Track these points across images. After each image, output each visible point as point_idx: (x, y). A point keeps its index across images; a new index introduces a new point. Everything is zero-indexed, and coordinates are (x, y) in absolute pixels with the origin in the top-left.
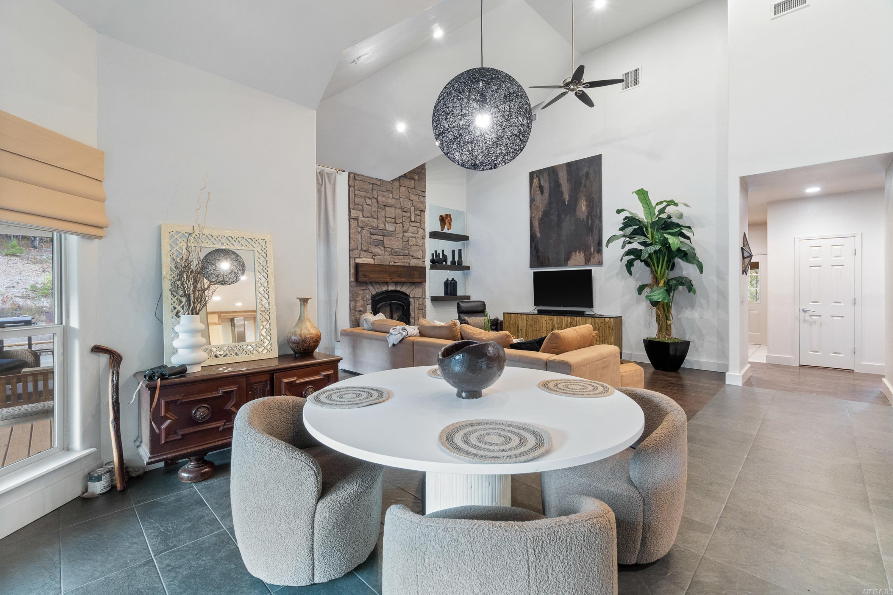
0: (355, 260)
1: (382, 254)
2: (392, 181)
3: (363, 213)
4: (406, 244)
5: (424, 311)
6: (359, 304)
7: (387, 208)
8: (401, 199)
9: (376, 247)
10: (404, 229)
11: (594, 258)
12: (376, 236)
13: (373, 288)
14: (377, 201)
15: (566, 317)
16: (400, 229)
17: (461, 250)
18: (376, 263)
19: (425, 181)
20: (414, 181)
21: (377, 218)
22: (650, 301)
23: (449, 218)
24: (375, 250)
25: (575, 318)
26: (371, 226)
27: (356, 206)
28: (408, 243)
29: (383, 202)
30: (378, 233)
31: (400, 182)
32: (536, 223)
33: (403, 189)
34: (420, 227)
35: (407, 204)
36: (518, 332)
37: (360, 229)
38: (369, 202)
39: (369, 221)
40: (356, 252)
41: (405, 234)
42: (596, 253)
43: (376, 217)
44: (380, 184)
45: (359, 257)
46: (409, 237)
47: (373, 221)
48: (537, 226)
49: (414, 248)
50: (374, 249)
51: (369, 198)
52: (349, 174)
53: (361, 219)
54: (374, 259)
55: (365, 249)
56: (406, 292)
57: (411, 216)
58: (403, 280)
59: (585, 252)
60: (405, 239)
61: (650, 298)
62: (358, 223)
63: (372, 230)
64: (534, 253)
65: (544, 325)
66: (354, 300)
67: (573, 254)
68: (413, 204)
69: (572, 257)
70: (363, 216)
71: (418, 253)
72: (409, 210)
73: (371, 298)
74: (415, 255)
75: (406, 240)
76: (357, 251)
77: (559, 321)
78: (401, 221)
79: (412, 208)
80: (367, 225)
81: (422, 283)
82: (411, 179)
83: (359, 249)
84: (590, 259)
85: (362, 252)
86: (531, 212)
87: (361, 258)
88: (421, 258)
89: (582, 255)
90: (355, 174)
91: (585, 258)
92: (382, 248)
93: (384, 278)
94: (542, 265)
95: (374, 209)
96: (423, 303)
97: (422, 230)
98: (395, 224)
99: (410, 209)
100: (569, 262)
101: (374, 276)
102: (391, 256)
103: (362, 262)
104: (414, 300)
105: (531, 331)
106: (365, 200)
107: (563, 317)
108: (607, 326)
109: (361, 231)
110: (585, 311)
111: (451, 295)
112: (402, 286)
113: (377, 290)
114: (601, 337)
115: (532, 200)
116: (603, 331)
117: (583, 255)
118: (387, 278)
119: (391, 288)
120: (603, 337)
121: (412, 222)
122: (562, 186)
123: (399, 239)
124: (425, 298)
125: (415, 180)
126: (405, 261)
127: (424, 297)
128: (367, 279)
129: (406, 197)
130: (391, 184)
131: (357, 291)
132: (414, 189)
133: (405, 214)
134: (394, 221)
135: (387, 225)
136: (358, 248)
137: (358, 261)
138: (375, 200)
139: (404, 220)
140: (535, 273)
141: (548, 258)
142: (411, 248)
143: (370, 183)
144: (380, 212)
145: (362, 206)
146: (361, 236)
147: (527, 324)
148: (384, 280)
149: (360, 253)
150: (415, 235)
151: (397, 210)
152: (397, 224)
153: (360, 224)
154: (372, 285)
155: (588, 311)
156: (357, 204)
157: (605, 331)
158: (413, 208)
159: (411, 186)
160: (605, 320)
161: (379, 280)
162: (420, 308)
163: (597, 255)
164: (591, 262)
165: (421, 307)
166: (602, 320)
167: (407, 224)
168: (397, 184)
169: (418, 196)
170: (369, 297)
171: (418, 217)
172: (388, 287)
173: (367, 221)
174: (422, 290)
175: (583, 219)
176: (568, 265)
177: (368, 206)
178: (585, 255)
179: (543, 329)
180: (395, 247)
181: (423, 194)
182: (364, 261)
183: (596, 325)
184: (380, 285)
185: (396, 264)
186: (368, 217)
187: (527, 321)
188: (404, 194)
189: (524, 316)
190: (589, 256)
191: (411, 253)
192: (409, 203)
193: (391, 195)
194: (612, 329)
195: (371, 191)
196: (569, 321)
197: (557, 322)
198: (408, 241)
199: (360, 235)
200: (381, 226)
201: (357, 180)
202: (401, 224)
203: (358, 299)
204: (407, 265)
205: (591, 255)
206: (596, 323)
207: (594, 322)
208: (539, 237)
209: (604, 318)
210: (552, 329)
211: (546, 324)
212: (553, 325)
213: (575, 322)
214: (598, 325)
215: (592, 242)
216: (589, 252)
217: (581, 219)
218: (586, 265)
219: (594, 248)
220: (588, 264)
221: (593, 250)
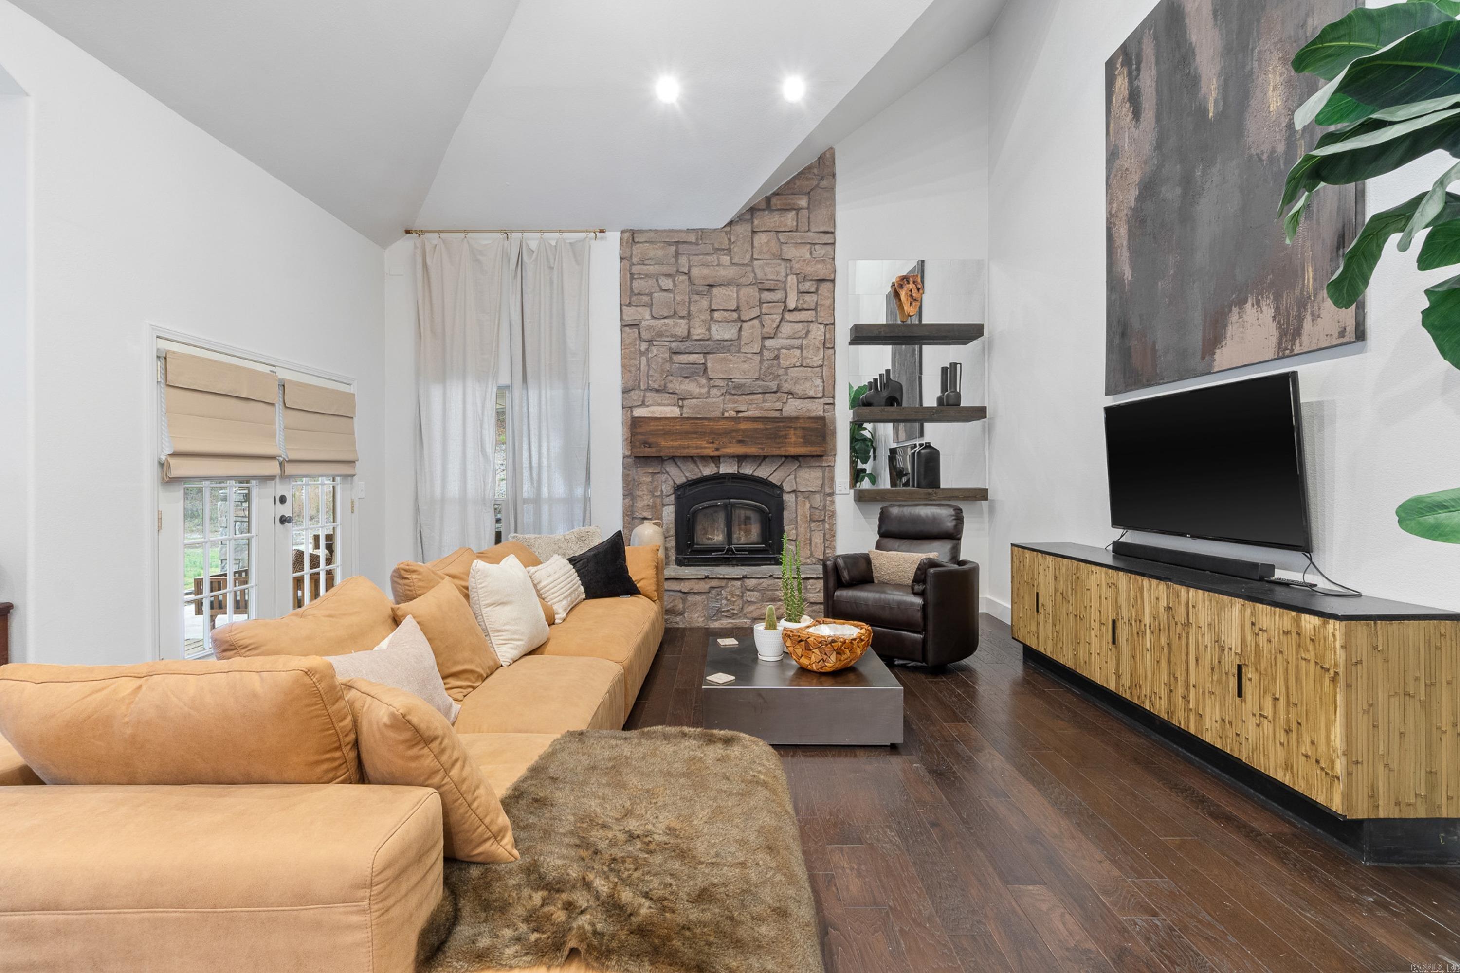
0: (632, 412)
1: (700, 394)
2: (730, 223)
3: (651, 311)
4: (772, 366)
5: (827, 526)
6: (640, 504)
7: (715, 291)
8: (756, 262)
9: (687, 380)
10: (765, 330)
11: (1315, 317)
12: (685, 356)
13: (677, 469)
14: (689, 278)
15: (1154, 582)
16: (752, 333)
17: (958, 364)
18: (684, 416)
19: (833, 205)
20: (794, 212)
21: (689, 316)
23: (911, 286)
24: (683, 387)
25: (1183, 590)
26: (672, 336)
27: (634, 298)
28: (779, 364)
29: (704, 278)
30: (691, 350)
31: (753, 223)
33: (761, 239)
34: (816, 321)
35: (771, 271)
36: (1037, 611)
37: (644, 346)
38: (667, 283)
39: (666, 325)
40: (636, 395)
41: (768, 343)
43: (685, 313)
44: (697, 239)
45: (643, 404)
46: (779, 350)
47: (676, 325)
49: (794, 373)
50: (681, 383)
51: (668, 276)
52: (623, 232)
53: (647, 322)
54: (681, 407)
55: (656, 386)
56: (770, 479)
57: (786, 298)
58: (752, 450)
59: (1277, 298)
60: (767, 354)
62: (639, 333)
63: (674, 345)
64: (1117, 341)
65: (1095, 604)
66: (631, 494)
67: (1234, 316)
68: (791, 268)
69: (1230, 330)
70: (653, 318)
71: (808, 384)
72: (783, 285)
73: (672, 491)
74: (798, 389)
75: (772, 356)
76: (637, 392)
78: (755, 312)
79: (789, 278)
80: (660, 334)
81: (821, 456)
82: (787, 210)
83: (642, 388)
85: (648, 394)
86: (1110, 201)
87: (648, 406)
88: (820, 395)
89: (1268, 312)
90: (633, 232)
91: (1279, 327)
92: (704, 381)
93: (697, 448)
94: (1137, 379)
95: (678, 298)
96: (825, 506)
97: (822, 327)
98: (739, 324)
99: (785, 282)
100: (1218, 352)
101: (667, 445)
102: (728, 397)
103: (650, 415)
104: (796, 497)
105: (1065, 616)
106: (657, 281)
107: (1146, 582)
108: (1310, 656)
109: (647, 350)
110: (1266, 568)
111: (919, 487)
112: (760, 465)
113: (687, 475)
114: (1282, 703)
115: (1112, 157)
116: (1292, 681)
117: (1271, 312)
118: (705, 448)
119: (727, 468)
120: (1293, 710)
121: (790, 311)
122: (1198, 52)
123: (750, 356)
124: (832, 494)
125: (798, 210)
126: (768, 405)
127: (828, 491)
128: (654, 450)
129: (773, 255)
130: (726, 233)
131: (636, 477)
132: (797, 231)
133: (767, 296)
134: (735, 315)
135: (714, 328)
136: (639, 386)
137: (639, 412)
138: (685, 278)
139: (764, 311)
140: (1109, 411)
141: (1154, 350)
142: (787, 374)
143: (669, 244)
144: (696, 301)
145: (650, 295)
146: (648, 360)
147: (1056, 590)
148: (699, 451)
149: (644, 396)
150: (798, 342)
151: (744, 291)
152: (743, 321)
153: (645, 335)
154: (676, 464)
155: (1287, 568)
156: (639, 294)
157: (1298, 679)
158: (792, 280)
159: (786, 225)
161: (693, 452)
162: (816, 518)
164: (1303, 337)
165: (817, 515)
167: (771, 322)
168: (742, 230)
169: (809, 246)
170: (667, 488)
171: (807, 297)
172: (718, 467)
173: (660, 325)
174: (821, 475)
175: (1272, 151)
176: (1215, 364)
177: (665, 294)
178: (1277, 309)
179: (1093, 618)
180: (738, 376)
181: (827, 238)
182: (653, 412)
183: (1262, 638)
184: (695, 462)
185: (740, 415)
186: (665, 318)
187: (1056, 578)
188: (765, 250)
189: (1050, 558)
190: (1293, 312)
191: (786, 387)
192: (782, 269)
193: (725, 259)
194: (1334, 680)
195: (673, 260)
196: (1163, 603)
198: (776, 358)
199: (644, 359)
200: (698, 332)
201: (638, 242)
202: (756, 322)
203: (641, 493)
204: (777, 414)
205: (1302, 304)
206: (1260, 629)
207: (1253, 624)
208: (1128, 281)
209: (1294, 614)
210: (1114, 622)
211: (1100, 597)
212: (1117, 606)
213: (1183, 609)
214: (1269, 641)
215: (1308, 244)
216: (1297, 292)
217: (1265, 156)
218: (1284, 356)
219: (1315, 270)
220: (1290, 351)
221: (1314, 281)
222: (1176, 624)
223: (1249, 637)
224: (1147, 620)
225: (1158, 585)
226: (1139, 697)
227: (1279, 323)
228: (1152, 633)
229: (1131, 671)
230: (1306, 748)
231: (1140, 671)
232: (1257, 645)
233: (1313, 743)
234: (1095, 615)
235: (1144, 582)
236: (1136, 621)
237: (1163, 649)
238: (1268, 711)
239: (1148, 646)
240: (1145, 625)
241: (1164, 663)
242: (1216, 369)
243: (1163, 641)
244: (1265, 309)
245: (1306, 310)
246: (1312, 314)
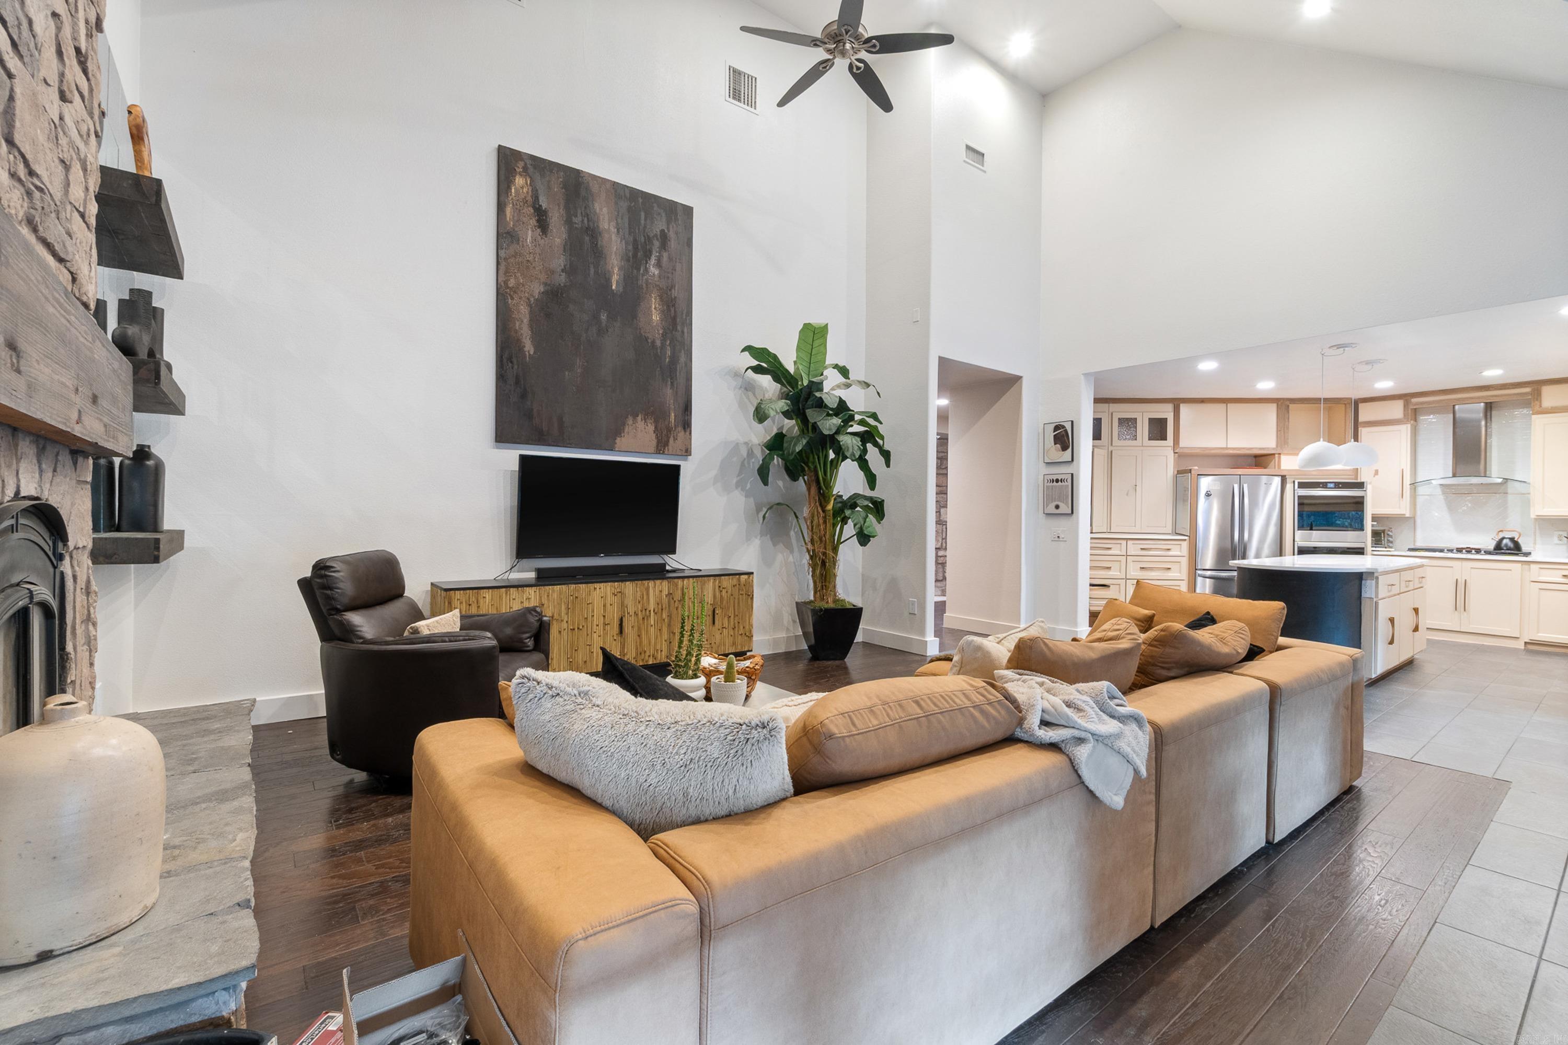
11: (675, 439)
15: (658, 582)
42: (680, 429)
48: (525, 323)
56: (60, 508)
59: (656, 422)
64: (515, 398)
67: (630, 421)
69: (627, 429)
77: (639, 594)
84: (668, 441)
89: (651, 428)
91: (657, 437)
94: (541, 439)
100: (618, 440)
107: (651, 583)
108: (743, 592)
110: (664, 564)
114: (732, 617)
116: (736, 605)
117: (653, 428)
122: (604, 238)
140: (522, 460)
141: (560, 421)
155: (672, 562)
157: (739, 603)
160: (739, 580)
163: (683, 432)
164: (670, 447)
166: (734, 580)
175: (654, 341)
176: (617, 447)
178: (656, 427)
183: (724, 591)
190: (665, 432)
194: (751, 598)
196: (665, 592)
197: (635, 598)
205: (669, 430)
206: (723, 588)
207: (720, 587)
208: (530, 355)
209: (738, 576)
210: (621, 620)
211: (605, 606)
212: (623, 605)
213: (679, 592)
214: (727, 592)
215: (672, 401)
216: (667, 423)
217: (649, 341)
218: (659, 453)
219: (675, 416)
220: (664, 452)
221: (675, 421)
222: (675, 602)
223: (718, 594)
224: (652, 606)
225: (661, 583)
226: (643, 660)
227: (657, 435)
228: (656, 613)
229: (637, 646)
230: (741, 631)
231: (645, 641)
232: (721, 596)
233: (744, 628)
234: (597, 620)
235: (650, 584)
236: (642, 611)
237: (664, 620)
238: (726, 625)
239: (652, 623)
240: (650, 611)
241: (665, 630)
242: (617, 449)
243: (664, 616)
244: (649, 425)
245: (670, 434)
246: (674, 437)
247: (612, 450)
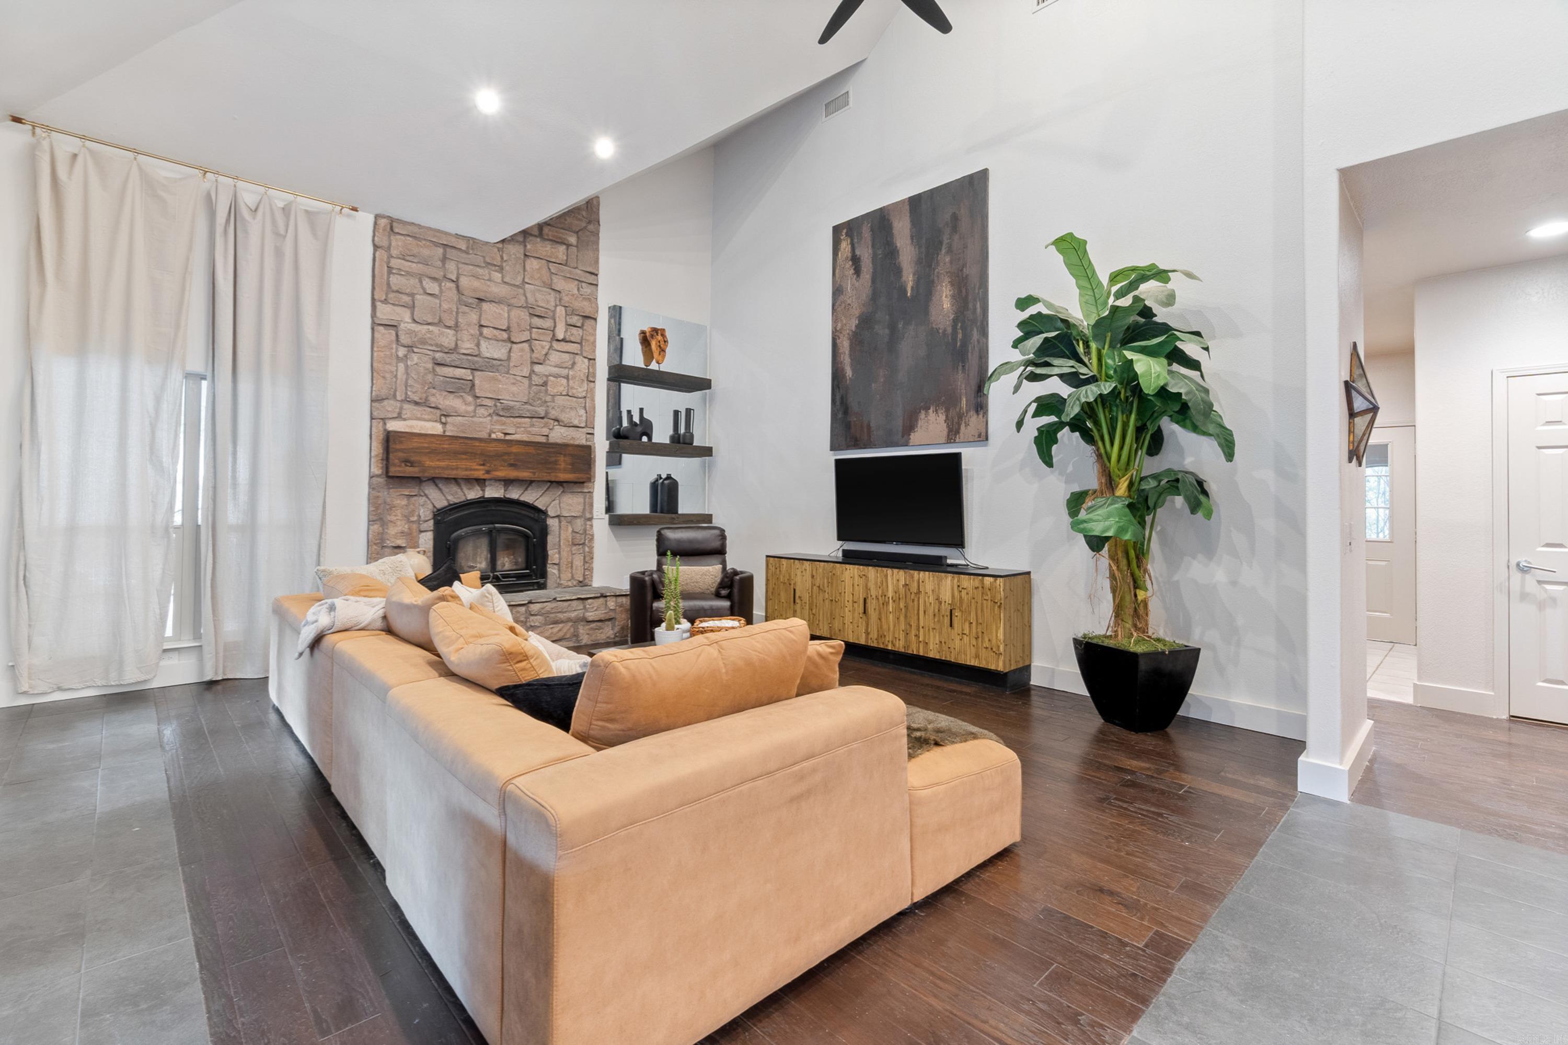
0: (385, 424)
1: (467, 412)
2: (503, 241)
3: (412, 314)
4: (540, 392)
5: (587, 549)
6: (392, 531)
7: (485, 306)
8: (527, 286)
9: (452, 396)
10: (534, 355)
11: (968, 425)
12: (451, 369)
13: (437, 491)
14: (458, 287)
15: (895, 571)
16: (522, 356)
17: (690, 409)
18: (447, 434)
19: (597, 250)
20: (564, 247)
21: (456, 327)
22: (1085, 536)
23: (660, 338)
24: (447, 403)
25: (916, 573)
26: (437, 345)
27: (391, 295)
28: (547, 391)
29: (474, 290)
30: (457, 363)
31: (525, 246)
32: (845, 345)
33: (532, 264)
34: (581, 354)
35: (545, 299)
36: (794, 602)
37: (402, 352)
38: (432, 287)
39: (429, 332)
40: (390, 406)
41: (537, 368)
42: (972, 413)
43: (451, 323)
44: (468, 248)
45: (399, 417)
46: (547, 376)
47: (442, 334)
48: (847, 352)
49: (560, 400)
50: (445, 397)
51: (434, 279)
52: (377, 217)
53: (407, 324)
54: (444, 424)
55: (416, 399)
56: (536, 504)
57: (555, 327)
58: (525, 474)
59: (947, 411)
60: (536, 380)
61: (1081, 526)
62: (397, 335)
63: (438, 355)
64: (840, 415)
65: (849, 589)
66: (381, 519)
67: (922, 415)
68: (560, 300)
69: (920, 423)
70: (414, 321)
71: (573, 413)
72: (552, 314)
73: (431, 516)
74: (564, 417)
75: (541, 382)
76: (392, 402)
77: (879, 580)
78: (525, 336)
79: (559, 308)
80: (423, 342)
81: (583, 483)
82: (558, 242)
83: (399, 398)
84: (959, 428)
85: (406, 406)
86: (835, 320)
87: (405, 420)
88: (583, 425)
89: (942, 417)
90: (392, 221)
91: (948, 426)
92: (470, 399)
93: (466, 470)
94: (856, 444)
95: (445, 306)
96: (585, 530)
97: (586, 360)
98: (509, 345)
99: (554, 312)
100: (912, 436)
101: (433, 464)
102: (495, 418)
103: (407, 430)
104: (560, 522)
105: (822, 602)
106: (421, 282)
107: (889, 571)
108: (988, 597)
109: (406, 356)
110: (946, 558)
111: (662, 512)
112: (526, 489)
113: (450, 498)
114: (974, 624)
115: (837, 292)
116: (979, 612)
117: (944, 418)
118: (477, 470)
119: (493, 492)
120: (980, 627)
121: (558, 340)
122: (900, 253)
123: (519, 378)
124: (591, 519)
125: (568, 245)
126: (534, 430)
127: (588, 516)
128: (416, 469)
129: (544, 282)
130: (499, 250)
131: (388, 500)
132: (566, 265)
133: (537, 321)
134: (505, 335)
135: (484, 344)
136: (395, 396)
137: (393, 426)
138: (453, 285)
139: (534, 336)
140: (839, 463)
141: (869, 427)
142: (553, 401)
143: (436, 244)
144: (464, 313)
145: (412, 295)
146: (407, 367)
147: (813, 585)
148: (467, 473)
149: (401, 408)
150: (564, 372)
151: (515, 313)
152: (513, 343)
153: (404, 339)
154: (437, 485)
155: (953, 557)
156: (397, 292)
157: (982, 610)
158: (560, 311)
159: (557, 257)
160: (982, 581)
162: (577, 541)
163: (975, 416)
164: (961, 434)
165: (579, 539)
166: (976, 581)
167: (541, 347)
168: (515, 250)
169: (576, 282)
170: (425, 513)
171: (574, 330)
172: (483, 491)
173: (424, 331)
174: (581, 500)
175: (945, 330)
176: (912, 442)
177: (429, 298)
178: (947, 416)
179: (847, 599)
180: (508, 398)
181: (591, 279)
182: (411, 427)
183: (964, 592)
184: (458, 484)
185: (508, 437)
186: (429, 324)
187: (813, 576)
188: (537, 276)
189: (807, 564)
190: (956, 420)
191: (553, 413)
192: (552, 298)
193: (497, 276)
194: (1000, 607)
195: (439, 264)
196: (902, 582)
197: (876, 583)
198: (545, 384)
199: (401, 366)
200: (467, 346)
201: (398, 233)
202: (526, 345)
203: (393, 518)
204: (543, 440)
205: (960, 416)
206: (963, 588)
207: (959, 586)
208: (850, 378)
209: (980, 577)
210: (865, 600)
211: (853, 585)
212: (867, 589)
213: (916, 584)
214: (967, 594)
215: (963, 386)
216: (958, 410)
217: (941, 331)
218: (951, 443)
219: (967, 401)
220: (955, 440)
221: (966, 405)
222: (911, 593)
223: (956, 593)
224: (890, 594)
225: (898, 572)
226: (883, 643)
227: (948, 424)
228: (894, 601)
229: (878, 628)
230: (986, 644)
231: (885, 627)
232: (961, 597)
233: (989, 640)
234: (848, 597)
235: (888, 572)
236: (882, 596)
237: (901, 610)
238: (967, 631)
239: (891, 610)
240: (889, 598)
241: (902, 618)
242: (911, 444)
243: (902, 605)
244: (940, 415)
245: (962, 420)
246: (965, 423)
247: (907, 446)
